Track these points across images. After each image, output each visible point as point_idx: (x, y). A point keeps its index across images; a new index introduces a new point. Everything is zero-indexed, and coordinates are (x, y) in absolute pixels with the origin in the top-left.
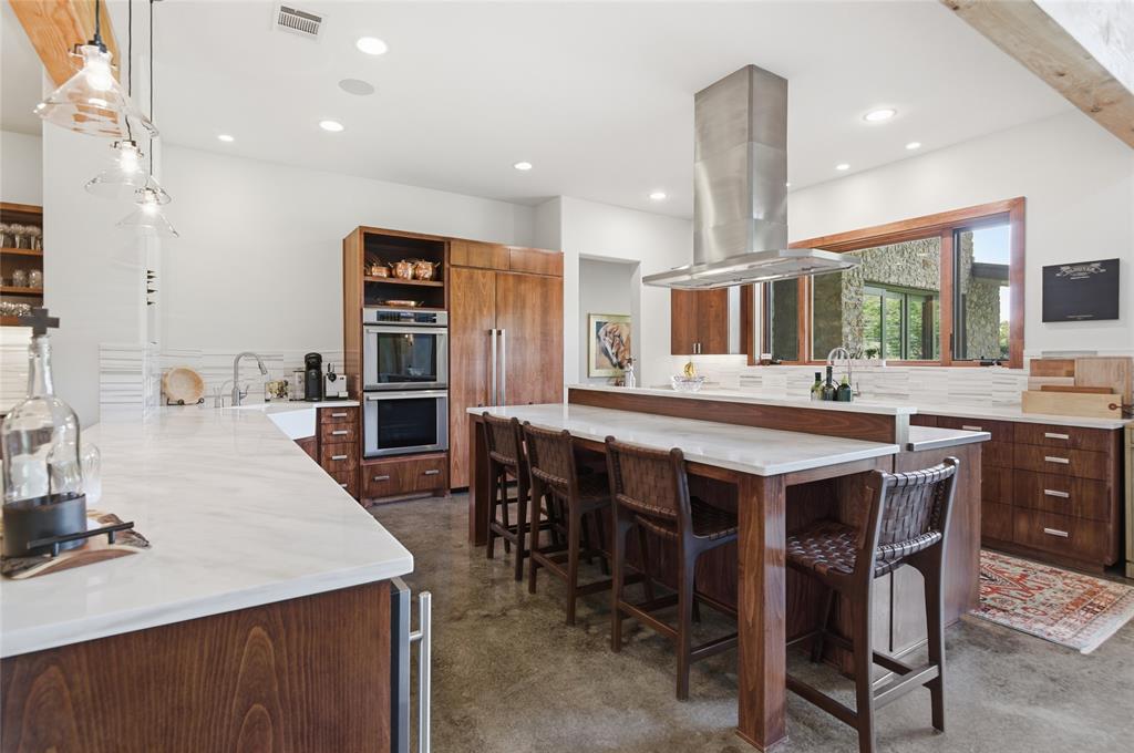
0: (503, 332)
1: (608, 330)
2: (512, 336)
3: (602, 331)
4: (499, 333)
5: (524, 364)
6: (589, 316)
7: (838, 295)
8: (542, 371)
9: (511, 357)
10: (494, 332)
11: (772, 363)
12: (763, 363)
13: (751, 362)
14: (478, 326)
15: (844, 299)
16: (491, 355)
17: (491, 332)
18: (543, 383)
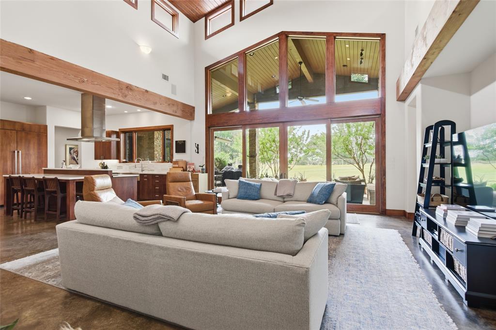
0: (20, 152)
1: (75, 150)
2: (24, 153)
3: (72, 151)
4: (18, 152)
5: (30, 162)
6: (66, 145)
7: (153, 142)
8: (38, 165)
9: (24, 160)
10: (16, 152)
11: (126, 162)
12: (124, 162)
13: (120, 162)
14: (8, 149)
15: (155, 144)
16: (15, 160)
17: (14, 152)
18: (39, 169)
